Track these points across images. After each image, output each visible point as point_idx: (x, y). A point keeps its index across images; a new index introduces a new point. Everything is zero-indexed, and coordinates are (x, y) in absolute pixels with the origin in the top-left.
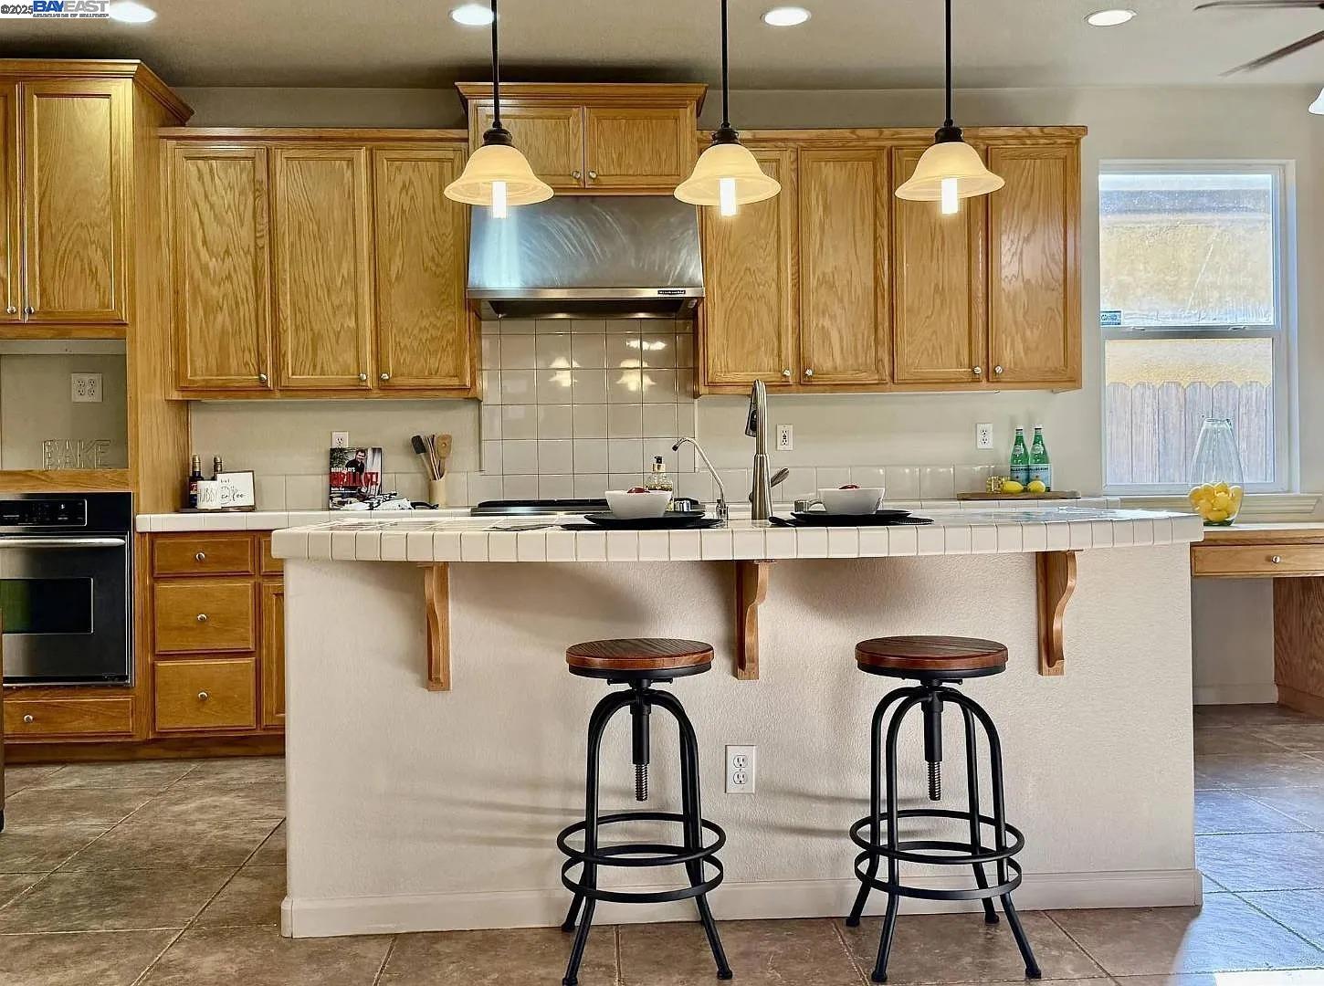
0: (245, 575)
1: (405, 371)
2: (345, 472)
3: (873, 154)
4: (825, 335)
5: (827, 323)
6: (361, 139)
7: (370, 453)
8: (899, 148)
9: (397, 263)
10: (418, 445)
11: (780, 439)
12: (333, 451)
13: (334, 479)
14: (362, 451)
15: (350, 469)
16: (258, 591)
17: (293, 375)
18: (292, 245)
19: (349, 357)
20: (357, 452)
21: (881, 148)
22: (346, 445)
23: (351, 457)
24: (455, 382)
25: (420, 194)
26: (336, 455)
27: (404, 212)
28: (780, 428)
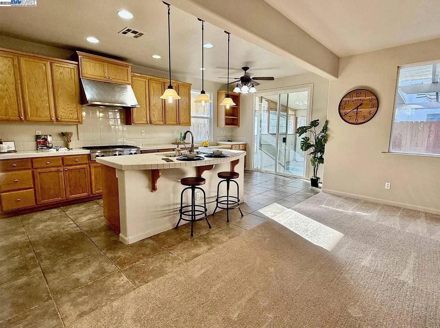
0: (29, 169)
1: (63, 117)
2: (42, 141)
3: (161, 83)
4: (154, 115)
5: (154, 113)
6: (49, 59)
7: (48, 136)
8: (165, 82)
9: (60, 91)
10: (63, 135)
11: (142, 133)
12: (37, 136)
13: (38, 143)
14: (46, 136)
15: (43, 140)
16: (33, 172)
17: (31, 117)
18: (28, 84)
19: (48, 113)
20: (45, 136)
21: (163, 82)
22: (40, 134)
23: (43, 137)
24: (77, 120)
25: (65, 76)
26: (38, 137)
27: (61, 79)
28: (142, 131)
